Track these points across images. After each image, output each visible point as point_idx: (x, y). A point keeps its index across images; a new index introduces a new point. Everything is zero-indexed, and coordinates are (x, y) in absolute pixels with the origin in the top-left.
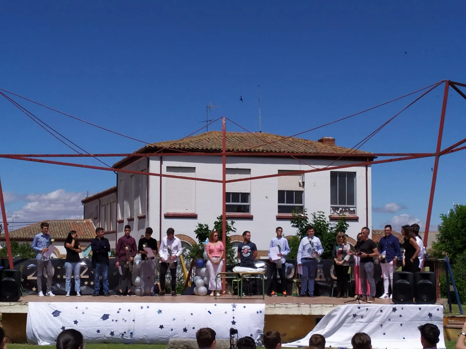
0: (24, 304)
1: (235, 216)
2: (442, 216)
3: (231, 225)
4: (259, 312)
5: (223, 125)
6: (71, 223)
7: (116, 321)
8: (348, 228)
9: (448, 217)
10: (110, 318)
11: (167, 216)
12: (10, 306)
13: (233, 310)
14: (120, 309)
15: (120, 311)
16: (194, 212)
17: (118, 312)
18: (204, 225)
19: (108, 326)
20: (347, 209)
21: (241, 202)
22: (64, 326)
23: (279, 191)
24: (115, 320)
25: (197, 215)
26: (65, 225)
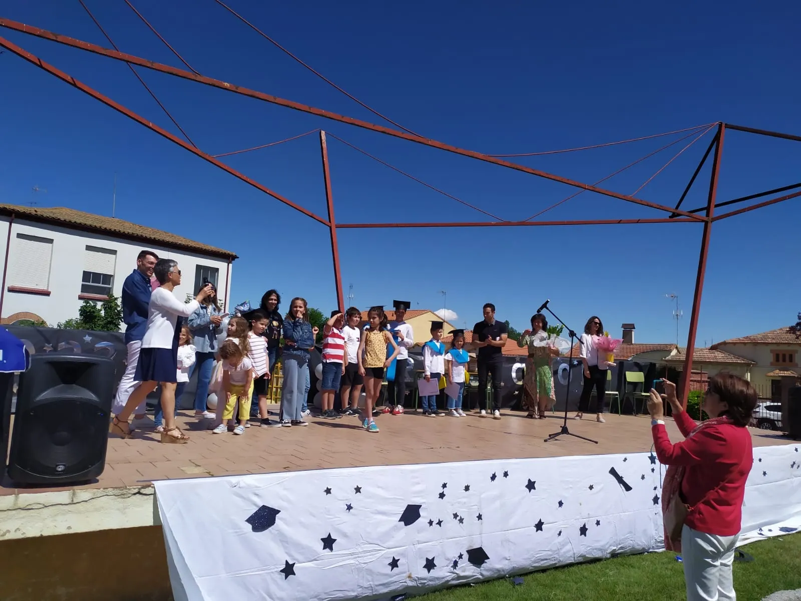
0: (136, 491)
1: (95, 297)
7: (439, 523)
10: (423, 517)
11: (12, 290)
12: (72, 503)
13: (653, 470)
14: (444, 486)
15: (446, 491)
16: (46, 289)
17: (442, 496)
19: (419, 542)
21: (102, 284)
22: (291, 562)
24: (438, 521)
25: (50, 292)
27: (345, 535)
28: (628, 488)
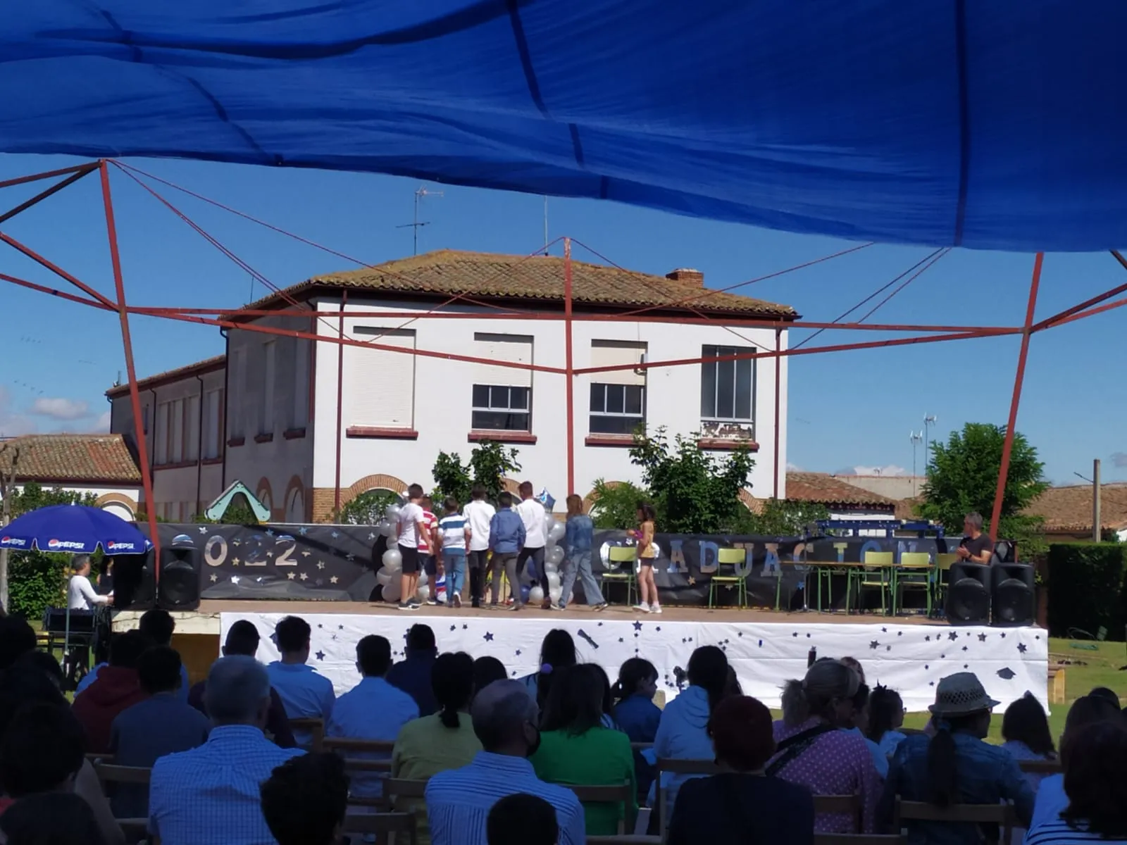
0: (212, 615)
1: (499, 436)
2: (932, 445)
3: (511, 457)
4: (687, 639)
5: (566, 254)
6: (86, 442)
8: (752, 468)
9: (945, 448)
11: (352, 434)
12: (183, 619)
13: (636, 635)
16: (410, 427)
18: (450, 456)
20: (736, 427)
21: (512, 407)
23: (592, 384)
25: (417, 433)
26: (74, 446)
27: (330, 652)
28: (596, 646)
